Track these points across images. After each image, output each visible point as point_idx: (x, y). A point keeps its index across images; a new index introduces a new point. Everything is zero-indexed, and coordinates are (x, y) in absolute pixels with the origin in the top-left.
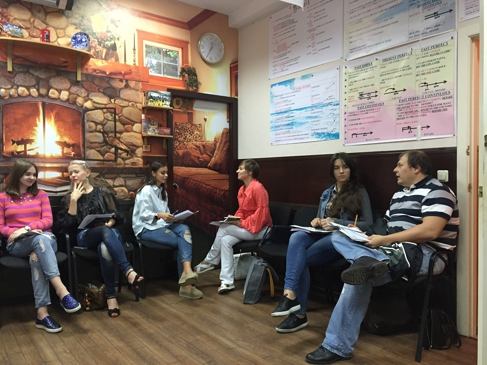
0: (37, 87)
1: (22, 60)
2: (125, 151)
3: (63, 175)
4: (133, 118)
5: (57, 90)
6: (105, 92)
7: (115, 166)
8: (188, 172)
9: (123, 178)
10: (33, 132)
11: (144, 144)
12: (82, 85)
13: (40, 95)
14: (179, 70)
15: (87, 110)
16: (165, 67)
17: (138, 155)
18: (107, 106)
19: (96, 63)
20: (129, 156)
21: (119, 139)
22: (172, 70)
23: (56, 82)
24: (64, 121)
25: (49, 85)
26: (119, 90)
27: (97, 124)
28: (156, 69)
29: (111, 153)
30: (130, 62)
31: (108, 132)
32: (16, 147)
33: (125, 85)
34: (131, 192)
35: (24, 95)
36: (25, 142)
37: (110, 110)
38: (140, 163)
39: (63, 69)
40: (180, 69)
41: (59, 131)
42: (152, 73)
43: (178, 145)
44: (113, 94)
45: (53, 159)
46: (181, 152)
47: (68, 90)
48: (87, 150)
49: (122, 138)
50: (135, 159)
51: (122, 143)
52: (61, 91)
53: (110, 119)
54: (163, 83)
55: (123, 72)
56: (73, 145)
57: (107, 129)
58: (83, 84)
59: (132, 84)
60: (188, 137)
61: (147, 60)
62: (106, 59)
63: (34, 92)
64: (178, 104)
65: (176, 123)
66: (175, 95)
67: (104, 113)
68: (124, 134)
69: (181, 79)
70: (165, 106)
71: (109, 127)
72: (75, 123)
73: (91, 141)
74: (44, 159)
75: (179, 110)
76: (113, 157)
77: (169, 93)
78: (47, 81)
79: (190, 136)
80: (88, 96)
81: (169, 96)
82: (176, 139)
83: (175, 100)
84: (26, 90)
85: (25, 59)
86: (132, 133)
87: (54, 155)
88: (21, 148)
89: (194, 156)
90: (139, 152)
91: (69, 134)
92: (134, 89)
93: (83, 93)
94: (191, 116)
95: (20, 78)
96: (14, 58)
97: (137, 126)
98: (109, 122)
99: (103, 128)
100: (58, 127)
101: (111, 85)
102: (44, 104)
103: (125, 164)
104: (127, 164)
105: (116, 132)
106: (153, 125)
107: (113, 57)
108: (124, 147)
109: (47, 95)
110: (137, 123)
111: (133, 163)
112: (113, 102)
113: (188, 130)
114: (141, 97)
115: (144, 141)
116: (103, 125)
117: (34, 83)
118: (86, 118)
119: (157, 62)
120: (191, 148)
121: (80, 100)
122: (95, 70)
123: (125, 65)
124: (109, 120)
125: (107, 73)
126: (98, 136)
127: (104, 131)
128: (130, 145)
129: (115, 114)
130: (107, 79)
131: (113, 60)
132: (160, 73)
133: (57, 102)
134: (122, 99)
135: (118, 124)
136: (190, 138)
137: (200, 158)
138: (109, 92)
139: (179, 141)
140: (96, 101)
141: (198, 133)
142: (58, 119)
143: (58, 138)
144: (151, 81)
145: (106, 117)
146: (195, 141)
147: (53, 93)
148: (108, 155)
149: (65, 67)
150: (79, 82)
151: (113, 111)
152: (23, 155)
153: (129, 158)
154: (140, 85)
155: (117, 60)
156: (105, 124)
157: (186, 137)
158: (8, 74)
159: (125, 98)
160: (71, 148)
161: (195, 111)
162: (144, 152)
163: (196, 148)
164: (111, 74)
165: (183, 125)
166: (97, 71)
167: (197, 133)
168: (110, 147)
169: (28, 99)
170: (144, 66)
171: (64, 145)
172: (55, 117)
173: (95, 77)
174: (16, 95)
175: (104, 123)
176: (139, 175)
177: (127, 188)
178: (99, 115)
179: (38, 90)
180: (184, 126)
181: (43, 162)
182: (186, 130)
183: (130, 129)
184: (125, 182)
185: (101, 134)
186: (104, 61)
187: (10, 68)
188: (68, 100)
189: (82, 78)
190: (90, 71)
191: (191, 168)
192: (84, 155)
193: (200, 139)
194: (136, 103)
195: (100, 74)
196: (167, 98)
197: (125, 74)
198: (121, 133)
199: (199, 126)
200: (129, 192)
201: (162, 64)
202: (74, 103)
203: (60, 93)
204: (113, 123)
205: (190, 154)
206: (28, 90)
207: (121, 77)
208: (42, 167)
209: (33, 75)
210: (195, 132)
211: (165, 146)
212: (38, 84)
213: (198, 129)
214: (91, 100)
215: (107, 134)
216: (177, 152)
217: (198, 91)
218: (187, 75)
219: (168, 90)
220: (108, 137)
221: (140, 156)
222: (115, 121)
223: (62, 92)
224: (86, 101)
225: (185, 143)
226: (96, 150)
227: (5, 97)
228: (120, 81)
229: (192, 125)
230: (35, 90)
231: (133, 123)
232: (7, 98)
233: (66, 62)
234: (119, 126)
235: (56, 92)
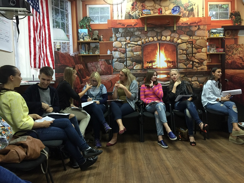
0: (156, 36)
1: (150, 25)
2: (198, 63)
3: (168, 76)
4: (202, 45)
5: (165, 36)
6: (187, 34)
7: (192, 71)
8: (234, 72)
9: (196, 77)
10: (155, 57)
11: (208, 58)
12: (176, 32)
13: (158, 40)
14: (229, 14)
15: (179, 44)
16: (220, 15)
17: (204, 65)
18: (189, 41)
19: (183, 20)
20: (199, 65)
21: (194, 57)
22: (224, 15)
23: (164, 33)
24: (168, 51)
25: (162, 35)
26: (194, 31)
27: (183, 50)
28: (215, 17)
29: (190, 64)
30: (201, 16)
31: (189, 54)
32: (148, 65)
33: (198, 28)
34: (200, 84)
35: (152, 41)
36: (152, 62)
37: (190, 42)
38: (206, 69)
39: (168, 26)
40: (230, 14)
41: (166, 56)
42: (213, 19)
43: (228, 57)
44: (191, 34)
45: (164, 69)
46: (230, 61)
47: (170, 36)
48: (179, 64)
49: (196, 56)
50: (203, 67)
51: (196, 59)
52: (167, 36)
53: (190, 47)
54: (220, 23)
55: (197, 22)
56: (172, 62)
57: (188, 52)
58: (177, 31)
59: (202, 27)
60: (234, 52)
61: (210, 13)
62: (188, 17)
63: (155, 39)
64: (228, 34)
65: (227, 45)
66: (226, 29)
67: (187, 44)
68: (197, 54)
69: (230, 19)
70: (220, 36)
71: (189, 51)
72: (173, 51)
73: (180, 59)
74: (160, 69)
75: (229, 37)
76: (191, 66)
77: (223, 29)
78: (161, 32)
80: (179, 37)
81: (223, 30)
82: (227, 54)
83: (226, 32)
84: (152, 38)
85: (152, 24)
86: (201, 53)
87: (164, 67)
88: (150, 65)
89: (239, 63)
90: (205, 63)
91: (170, 57)
92: (203, 29)
93: (177, 36)
94: (236, 40)
95: (150, 33)
96: (148, 25)
97: (204, 49)
98: (190, 48)
99: (186, 52)
100: (165, 54)
101: (190, 30)
102: (159, 44)
103: (197, 69)
104: (198, 69)
105: (193, 53)
106: (213, 47)
107: (191, 15)
108: (197, 61)
109: (161, 39)
110: (204, 47)
111: (202, 69)
112: (191, 38)
113: (235, 48)
114: (207, 34)
115: (208, 57)
117: (155, 34)
118: (178, 48)
119: (216, 13)
120: (237, 59)
121: (175, 40)
122: (182, 24)
123: (198, 18)
124: (189, 48)
125: (189, 24)
126: (184, 57)
127: (187, 53)
128: (200, 60)
129: (193, 44)
130: (188, 27)
131: (192, 16)
132: (218, 18)
133: (165, 42)
134: (196, 36)
135: (194, 49)
136: (235, 53)
137: (242, 64)
138: (189, 33)
139: (228, 55)
140: (183, 39)
141: (241, 49)
142: (166, 50)
143: (166, 59)
144: (212, 23)
145: (188, 46)
146: (239, 54)
147: (163, 38)
148: (189, 65)
149: (169, 24)
150: (175, 30)
151: (191, 43)
152: (151, 68)
153: (200, 67)
154: (206, 27)
155: (194, 16)
156: (187, 50)
157: (233, 52)
158: (145, 33)
159: (198, 35)
160: (171, 63)
161: (239, 36)
162: (207, 63)
163: (239, 58)
164: (191, 24)
166: (184, 24)
167: (240, 50)
168: (190, 61)
169: (153, 43)
170: (209, 16)
171: (168, 62)
172: (164, 49)
173: (183, 27)
174: (148, 41)
175: (187, 49)
176: (205, 75)
177: (198, 82)
178: (184, 46)
179: (157, 38)
180: (232, 46)
181: (159, 71)
182: (233, 48)
183: (200, 51)
184: (198, 79)
186: (187, 18)
187: (146, 30)
188: (170, 40)
189: (176, 28)
190: (180, 24)
191: (237, 70)
192: (177, 66)
193: (242, 53)
194: (203, 37)
195: (185, 25)
196: (222, 32)
197: (198, 22)
198: (195, 53)
199: (241, 45)
200: (199, 84)
201: (219, 13)
202: (173, 41)
203: (166, 38)
204: (191, 49)
205: (236, 62)
206: (153, 38)
207: (196, 24)
208: (159, 73)
209: (155, 31)
210: (239, 49)
211: (220, 59)
212: (157, 35)
213: (241, 47)
214: (181, 39)
215: (188, 55)
216: (227, 61)
217: (241, 24)
218: (234, 16)
219: (222, 27)
220: (189, 56)
221: (205, 65)
222: (192, 48)
223: (168, 37)
224: (178, 40)
225: (232, 56)
226: (183, 63)
227: (144, 43)
228: (195, 27)
229: (237, 45)
230: (156, 38)
231: (202, 48)
232: (145, 43)
233: (169, 22)
234: (194, 50)
235: (165, 37)
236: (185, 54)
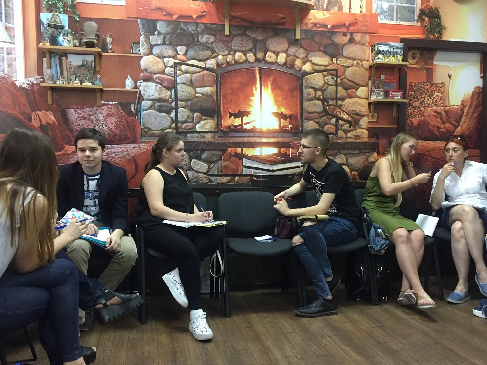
0: (253, 51)
1: (238, 20)
2: (348, 121)
3: (279, 150)
4: (357, 81)
5: (274, 52)
6: (326, 50)
7: (335, 141)
8: (424, 146)
9: (344, 154)
10: (250, 103)
11: (370, 112)
12: (301, 44)
13: (257, 60)
14: (417, 13)
15: (306, 73)
16: (399, 11)
17: (362, 127)
18: (328, 68)
19: (317, 16)
20: (352, 128)
21: (340, 107)
22: (407, 14)
23: (273, 44)
24: (280, 88)
25: (266, 47)
26: (342, 46)
27: (316, 90)
28: (387, 15)
29: (331, 124)
30: (356, 10)
31: (329, 99)
32: (233, 121)
33: (350, 39)
34: (353, 172)
35: (241, 61)
36: (242, 114)
37: (331, 72)
38: (365, 136)
39: (281, 27)
40: (418, 11)
41: (276, 101)
42: (382, 20)
43: (412, 112)
44: (334, 52)
45: (270, 134)
46: (415, 121)
47: (286, 52)
48: (305, 123)
49: (345, 106)
50: (359, 131)
51: (344, 111)
52: (278, 53)
53: (331, 83)
54: (396, 31)
55: (347, 24)
56: (290, 117)
57: (327, 95)
58: (302, 42)
59: (358, 37)
60: (425, 101)
61: (376, 4)
62: (328, 9)
63: (251, 56)
64: (413, 58)
65: (410, 83)
66: (410, 46)
67: (325, 76)
68: (347, 100)
69: (419, 24)
70: (398, 63)
71: (330, 93)
72: (292, 90)
73: (309, 111)
74: (261, 134)
75: (416, 66)
76: (333, 129)
77: (400, 45)
78: (264, 42)
79: (428, 100)
80: (307, 57)
81: (401, 48)
82: (410, 104)
83: (410, 54)
84: (243, 55)
86: (356, 99)
87: (271, 129)
88: (237, 122)
89: (434, 126)
90: (364, 122)
91: (287, 103)
92: (360, 43)
93: (302, 53)
94: (430, 72)
95: (236, 42)
96: (232, 19)
97: (362, 90)
98: (330, 87)
99: (323, 94)
100: (275, 96)
101: (332, 41)
102: (260, 70)
103: (347, 137)
104: (349, 138)
105: (337, 99)
106: (378, 87)
107: (336, 5)
109: (264, 59)
110: (362, 86)
111: (357, 137)
112: (335, 62)
113: (426, 92)
114: (368, 53)
115: (369, 108)
116: (322, 90)
117: (251, 46)
118: (304, 83)
119: (390, 6)
120: (430, 115)
121: (298, 63)
122: (315, 25)
123: (351, 14)
124: (330, 85)
125: (329, 27)
126: (318, 105)
127: (323, 98)
128: (353, 114)
129: (337, 77)
130: (328, 34)
131: (336, 9)
132: (393, 20)
133: (274, 67)
134: (345, 58)
135: (340, 88)
136: (428, 102)
137: (440, 128)
138: (330, 50)
139: (414, 107)
140: (316, 62)
141: (440, 94)
142: (275, 87)
143: (275, 109)
144: (380, 30)
145: (326, 81)
146: (435, 105)
147: (270, 57)
148: (328, 127)
149: (284, 24)
150: (297, 40)
151: (334, 73)
152: (240, 129)
153: (352, 131)
154: (367, 38)
155: (341, 8)
156: (325, 90)
157: (423, 101)
158: (225, 39)
159: (350, 55)
160: (288, 120)
161: (436, 65)
162: (369, 122)
163: (436, 114)
164: (333, 27)
165: (420, 85)
166: (318, 26)
167: (438, 96)
168: (331, 117)
169: (244, 66)
170: (373, 12)
171: (281, 116)
172: (272, 85)
173: (315, 32)
174: (233, 62)
175: (324, 88)
176: (363, 151)
177: (348, 167)
178: (318, 80)
179: (255, 55)
180: (421, 87)
181: (260, 137)
182: (424, 91)
183: (353, 95)
184: (347, 160)
185: (320, 103)
186: (325, 12)
187: (227, 32)
188: (285, 63)
189: (301, 35)
190: (310, 26)
191: (429, 142)
192: (302, 128)
193: (442, 103)
194: (362, 61)
195: (320, 29)
196: (399, 51)
197: (350, 25)
198: (343, 99)
199: (441, 85)
200: (351, 172)
201: (395, 7)
202: (292, 66)
203: (277, 56)
204: (334, 87)
205: (428, 124)
206: (245, 55)
207: (344, 30)
208: (259, 142)
209: (249, 37)
210: (436, 94)
211: (395, 114)
212: (255, 47)
213: (439, 90)
214: (311, 61)
216: (411, 121)
217: (441, 38)
218: (427, 18)
219: (402, 40)
220: (328, 105)
221: (364, 127)
222: (336, 85)
223: (280, 54)
224: (305, 63)
225: (422, 108)
226: (314, 121)
227: (222, 64)
228: (343, 35)
229: (432, 84)
230: (252, 54)
231: (357, 86)
232: (225, 65)
233: (284, 18)
234: (341, 92)
235: (273, 55)
236: (319, 99)
